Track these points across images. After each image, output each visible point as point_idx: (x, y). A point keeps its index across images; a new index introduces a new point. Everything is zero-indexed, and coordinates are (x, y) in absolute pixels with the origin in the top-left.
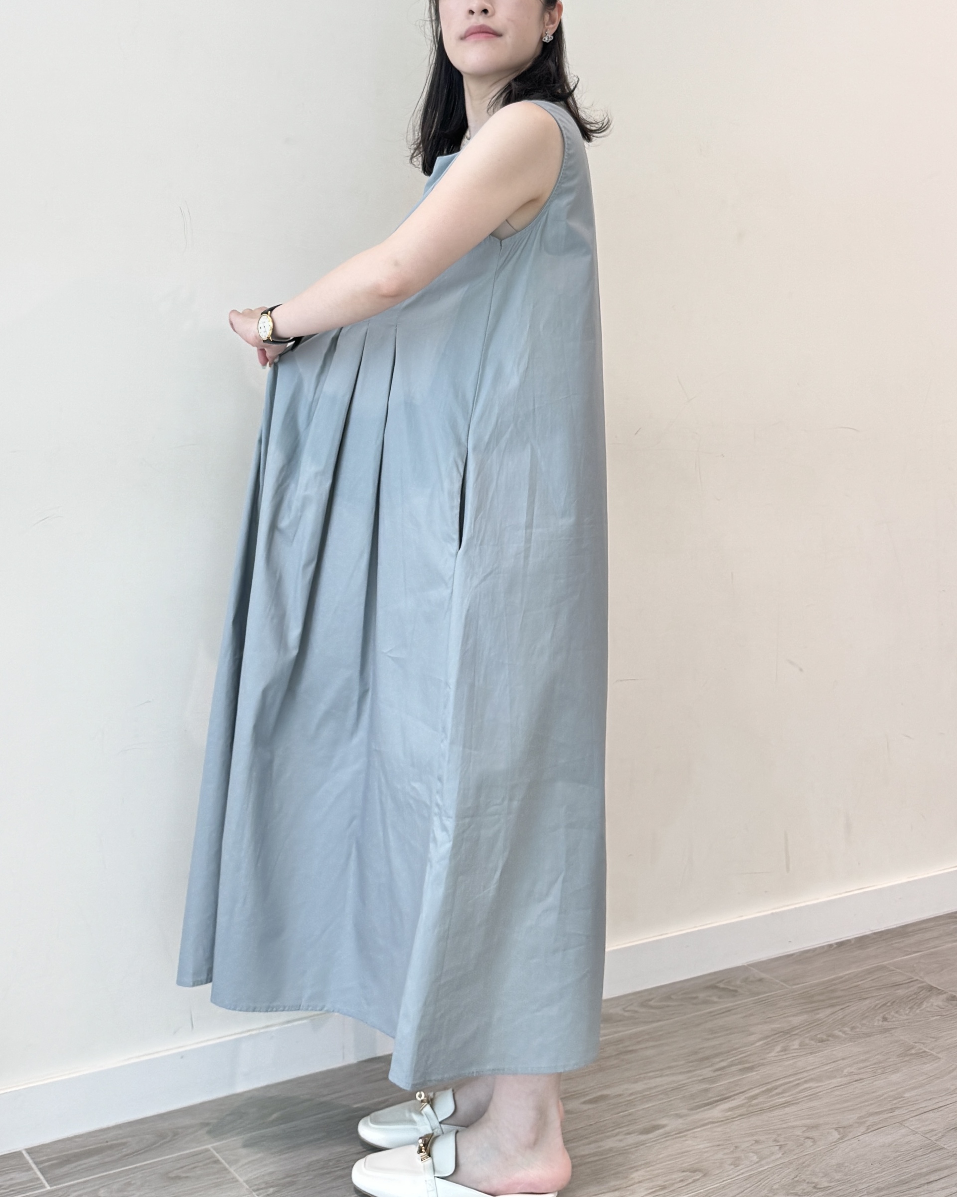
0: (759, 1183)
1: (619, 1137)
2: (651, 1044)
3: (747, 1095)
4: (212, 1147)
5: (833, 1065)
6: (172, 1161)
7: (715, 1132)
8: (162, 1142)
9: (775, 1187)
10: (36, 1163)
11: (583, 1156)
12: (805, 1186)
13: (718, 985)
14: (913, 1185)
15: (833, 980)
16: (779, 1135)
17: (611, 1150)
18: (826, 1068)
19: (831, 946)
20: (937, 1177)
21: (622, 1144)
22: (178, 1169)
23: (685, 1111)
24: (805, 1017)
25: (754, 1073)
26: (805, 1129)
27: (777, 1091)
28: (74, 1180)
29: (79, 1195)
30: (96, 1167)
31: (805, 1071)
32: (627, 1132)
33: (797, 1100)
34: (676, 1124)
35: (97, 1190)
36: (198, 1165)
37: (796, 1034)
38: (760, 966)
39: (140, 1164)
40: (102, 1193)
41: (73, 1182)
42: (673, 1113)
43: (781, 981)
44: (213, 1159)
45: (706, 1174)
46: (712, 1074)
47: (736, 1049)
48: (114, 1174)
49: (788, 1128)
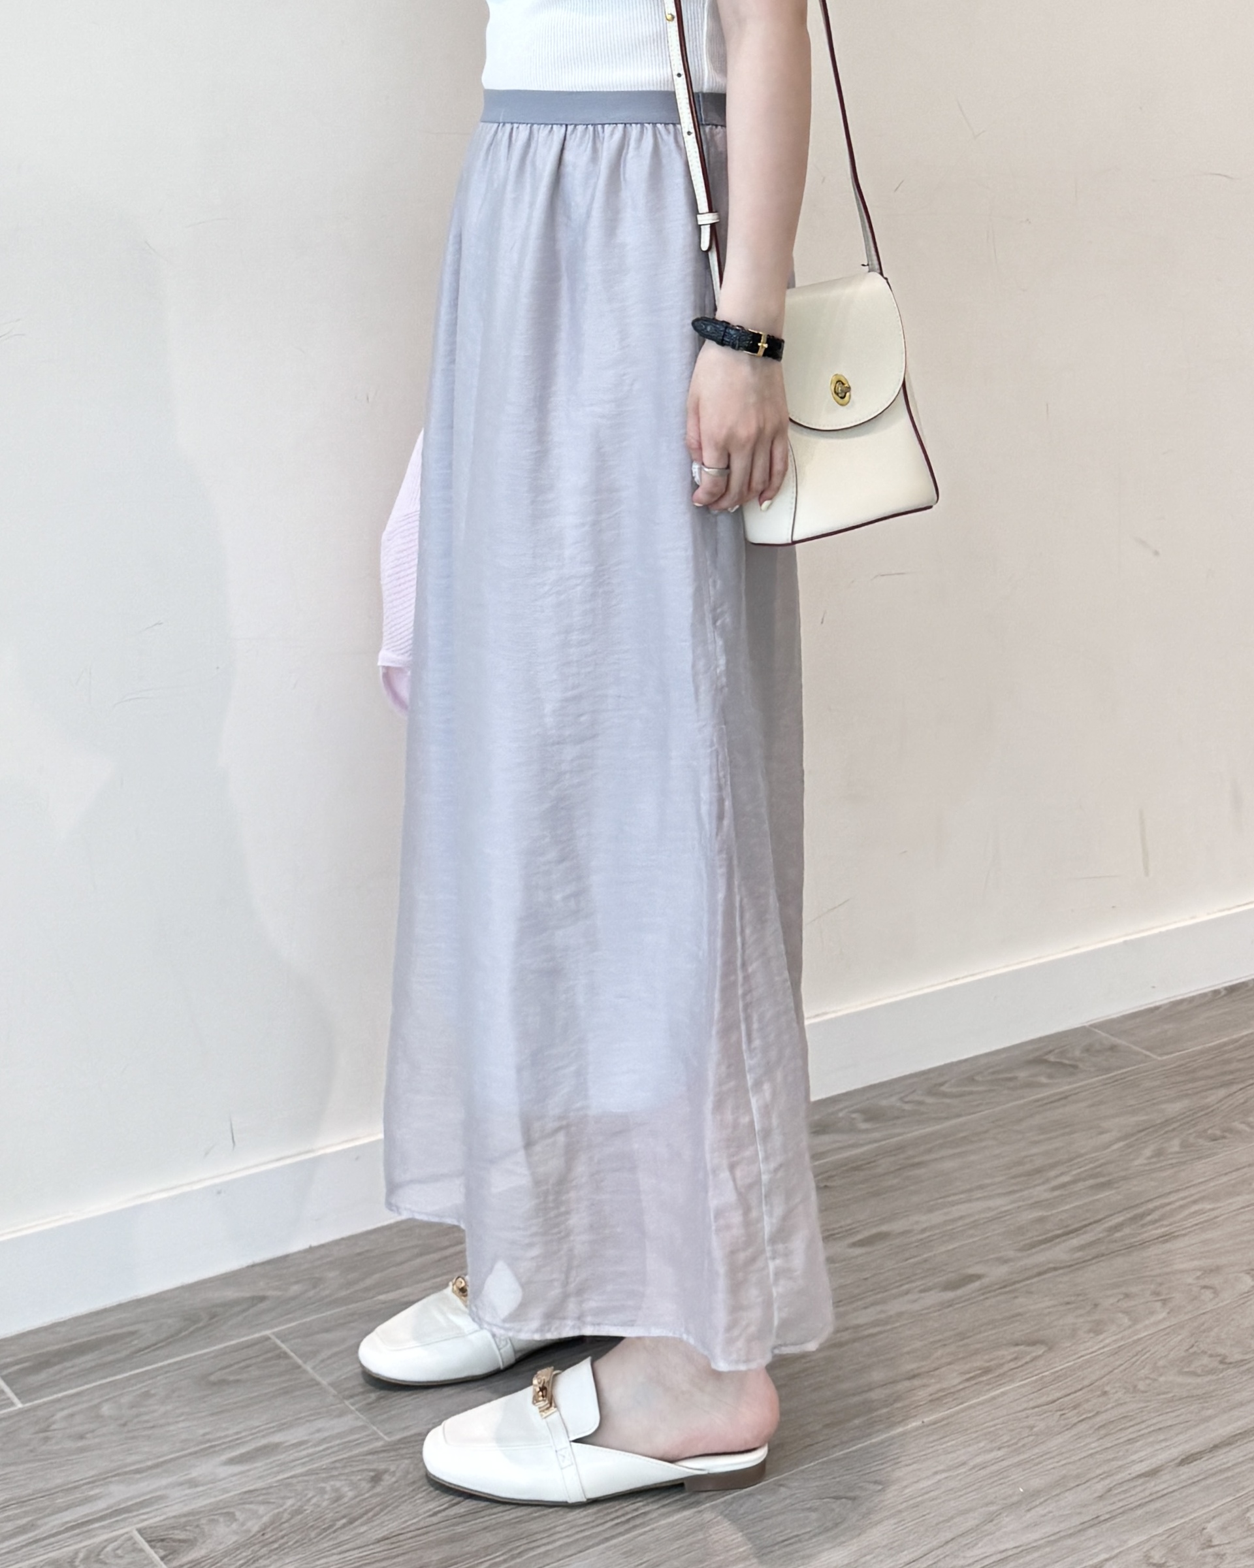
0: (1134, 1360)
1: (910, 1297)
2: (951, 1152)
3: (1105, 1226)
4: (274, 1333)
5: (1235, 1175)
6: (213, 1358)
7: (1061, 1282)
8: (191, 1329)
9: (1161, 1363)
11: (857, 1327)
12: (1205, 1360)
13: (1046, 1057)
15: (1225, 1044)
16: (1161, 1284)
17: (900, 1315)
18: (1225, 1179)
19: (1216, 992)
21: (916, 1307)
22: (221, 1369)
23: (1011, 1254)
24: (1186, 1102)
25: (1113, 1192)
26: (1199, 1273)
27: (1149, 1218)
28: (60, 1391)
29: (72, 1415)
30: (91, 1370)
31: (1194, 1185)
32: (922, 1287)
33: (1183, 1229)
34: (999, 1272)
35: (98, 1406)
36: (254, 1361)
37: (1174, 1130)
38: (1107, 1025)
39: (161, 1364)
40: (106, 1410)
41: (60, 1395)
42: (992, 1256)
43: (1143, 1048)
44: (277, 1352)
45: (1051, 1347)
46: (1046, 1195)
47: (1081, 1156)
48: (122, 1380)
49: (1173, 1273)
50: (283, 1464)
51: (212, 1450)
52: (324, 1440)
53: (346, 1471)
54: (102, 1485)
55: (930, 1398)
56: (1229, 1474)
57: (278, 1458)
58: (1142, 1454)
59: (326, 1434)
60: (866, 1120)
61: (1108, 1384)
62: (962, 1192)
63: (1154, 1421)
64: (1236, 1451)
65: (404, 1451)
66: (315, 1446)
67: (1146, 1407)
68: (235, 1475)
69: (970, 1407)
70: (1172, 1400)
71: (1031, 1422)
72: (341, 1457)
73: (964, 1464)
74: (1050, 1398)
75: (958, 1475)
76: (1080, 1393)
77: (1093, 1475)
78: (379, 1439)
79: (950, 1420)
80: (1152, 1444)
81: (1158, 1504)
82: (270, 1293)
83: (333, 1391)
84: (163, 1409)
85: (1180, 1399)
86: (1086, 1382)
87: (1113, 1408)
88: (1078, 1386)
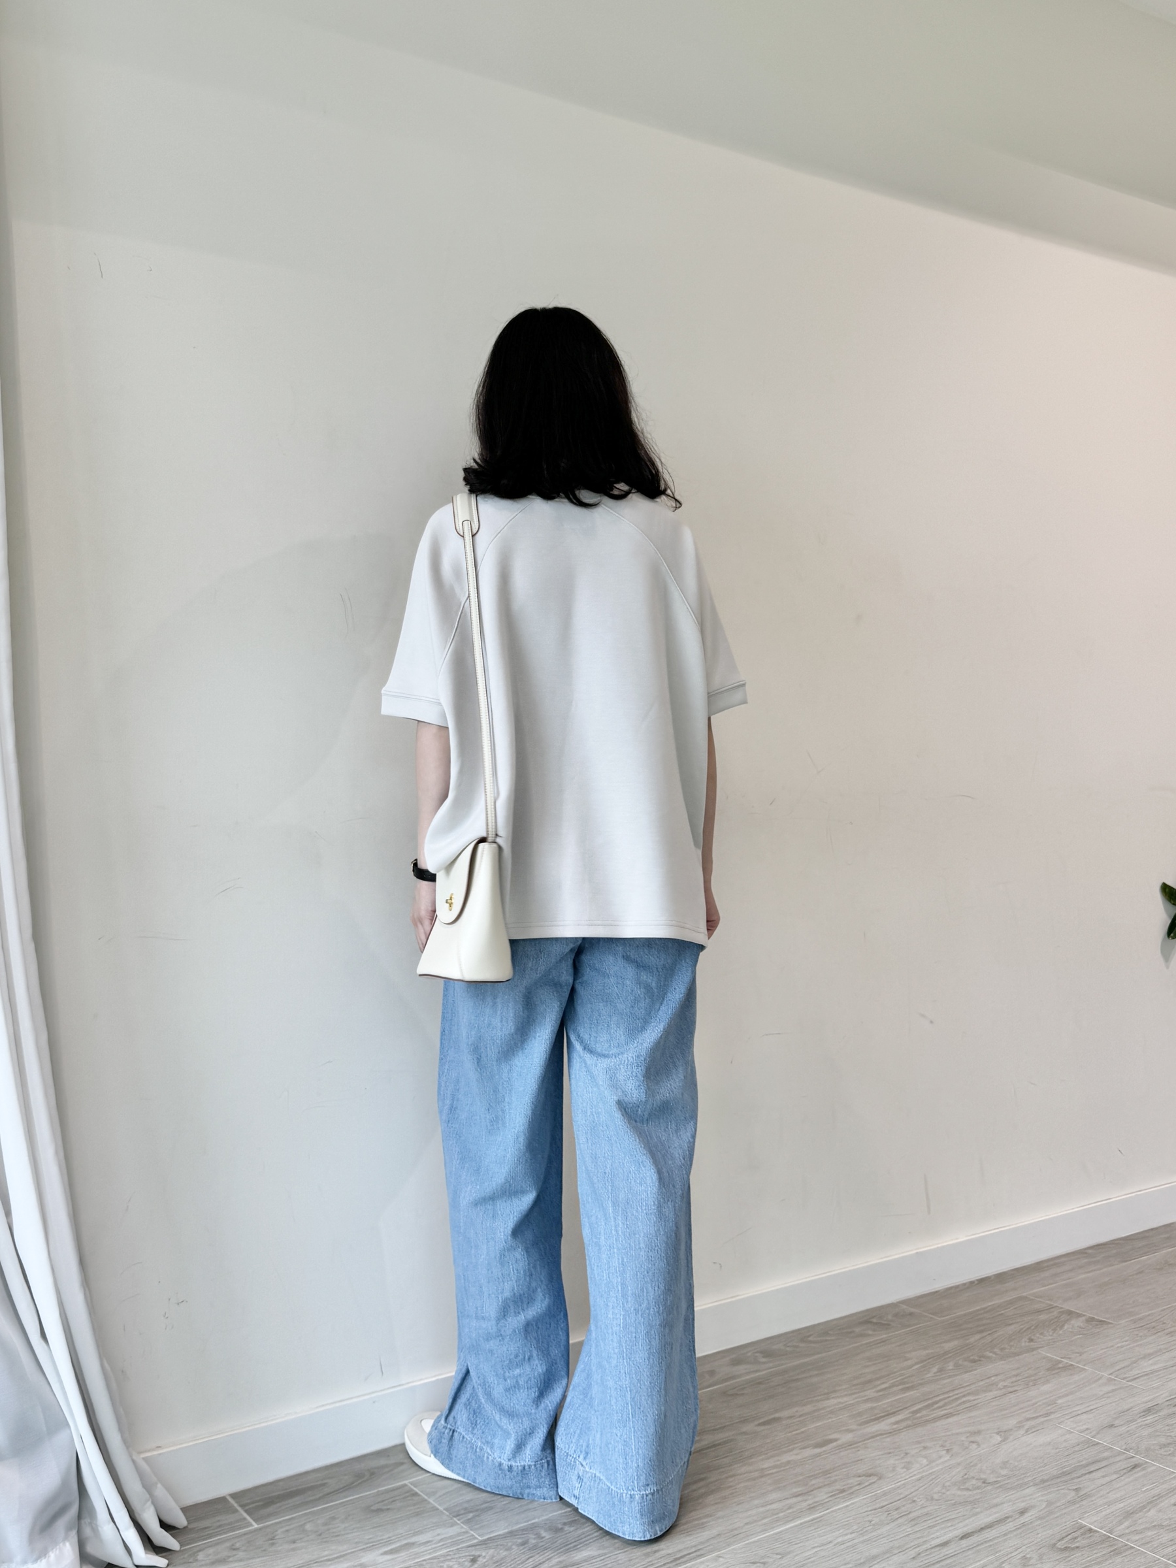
0: (931, 1482)
1: (795, 1452)
2: (816, 1372)
3: (910, 1410)
4: (409, 1482)
5: (987, 1381)
6: (373, 1497)
7: (884, 1442)
8: (359, 1481)
9: (947, 1484)
10: (242, 1506)
11: (762, 1469)
12: (974, 1482)
13: (870, 1320)
14: (1074, 1475)
15: (979, 1310)
16: (946, 1441)
17: (789, 1462)
18: (981, 1383)
19: (972, 1283)
20: (1097, 1468)
21: (799, 1457)
22: (378, 1503)
23: (854, 1427)
24: (955, 1343)
25: (915, 1391)
26: (968, 1435)
27: (936, 1406)
29: (287, 1531)
30: (299, 1505)
31: (963, 1387)
32: (803, 1447)
34: (847, 1438)
35: (304, 1525)
36: (397, 1498)
37: (951, 1357)
38: (906, 1302)
39: (341, 1501)
40: (308, 1527)
41: (280, 1521)
42: (844, 1428)
43: (929, 1313)
44: (412, 1492)
45: (880, 1477)
46: (876, 1395)
47: (895, 1373)
48: (318, 1510)
49: (952, 1435)
50: (417, 1554)
51: (373, 1547)
52: (442, 1540)
53: (456, 1556)
56: (991, 1543)
57: (413, 1550)
58: (938, 1534)
59: (443, 1537)
60: (763, 1357)
61: (915, 1497)
62: (822, 1395)
63: (944, 1516)
64: (994, 1531)
65: (491, 1545)
67: (940, 1508)
68: (388, 1560)
69: (832, 1511)
70: (955, 1504)
71: (870, 1518)
72: (451, 1549)
73: (830, 1542)
74: (882, 1505)
75: (828, 1548)
76: (899, 1502)
77: (909, 1546)
78: (476, 1538)
79: (821, 1519)
80: (942, 1529)
81: (948, 1561)
83: (446, 1511)
84: (343, 1526)
85: (960, 1504)
86: (902, 1496)
87: (919, 1509)
88: (899, 1498)
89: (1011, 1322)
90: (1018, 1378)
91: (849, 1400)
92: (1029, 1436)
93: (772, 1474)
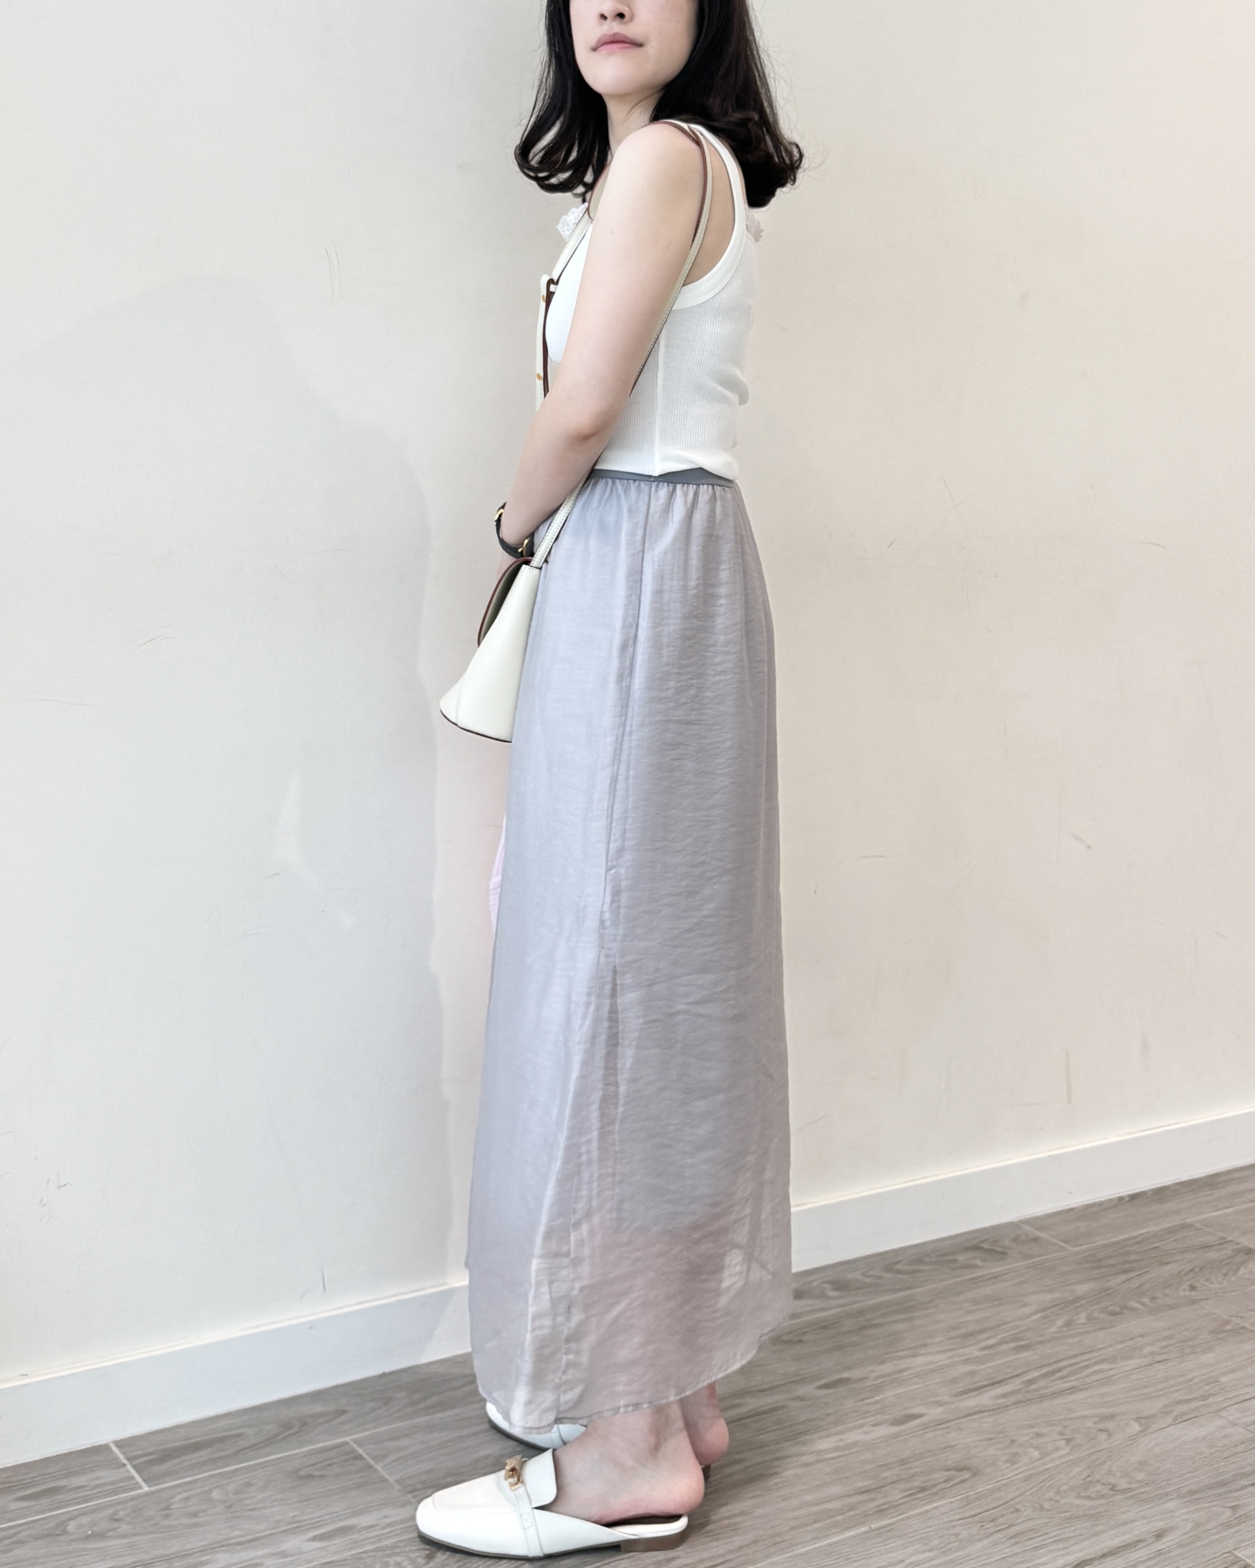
0: (1042, 1485)
1: (865, 1429)
2: (902, 1316)
3: (1024, 1379)
4: (352, 1440)
5: (1129, 1343)
6: (303, 1457)
7: (985, 1422)
8: (286, 1434)
9: (1064, 1488)
10: (128, 1459)
11: (820, 1451)
12: (1099, 1487)
13: (981, 1245)
14: (1232, 1486)
15: (1125, 1240)
16: (1066, 1427)
17: (855, 1444)
18: (1121, 1346)
19: (1121, 1199)
21: (868, 1437)
22: (310, 1466)
23: (946, 1398)
24: (1092, 1285)
25: (1031, 1352)
26: (1097, 1419)
27: (1058, 1375)
28: (178, 1479)
29: (187, 1499)
30: (204, 1463)
31: (1096, 1350)
32: (874, 1422)
33: (1086, 1384)
34: (936, 1412)
35: (210, 1491)
36: (335, 1460)
37: (1082, 1306)
38: (1033, 1222)
39: (261, 1460)
40: (216, 1495)
41: (178, 1482)
42: (931, 1400)
43: (1061, 1241)
44: (354, 1454)
45: (976, 1473)
46: (977, 1354)
47: (1006, 1323)
48: (229, 1472)
49: (1076, 1418)
50: (356, 1542)
51: (299, 1529)
52: (389, 1525)
54: (210, 1553)
55: (876, 1509)
57: (351, 1537)
60: (834, 1289)
61: (1019, 1503)
62: (908, 1349)
63: (1055, 1534)
64: (1118, 1560)
66: (383, 1528)
67: (1050, 1522)
68: (318, 1549)
69: (908, 1518)
70: (1070, 1518)
71: (956, 1531)
73: (902, 1561)
74: (973, 1513)
76: (997, 1509)
79: (892, 1526)
80: (1051, 1552)
82: (349, 1408)
83: (397, 1487)
84: (260, 1496)
85: (1078, 1517)
86: (1002, 1502)
87: (1023, 1522)
88: (996, 1504)
89: (1167, 1260)
90: (1171, 1342)
91: (941, 1359)
92: (1178, 1426)
93: (833, 1458)
